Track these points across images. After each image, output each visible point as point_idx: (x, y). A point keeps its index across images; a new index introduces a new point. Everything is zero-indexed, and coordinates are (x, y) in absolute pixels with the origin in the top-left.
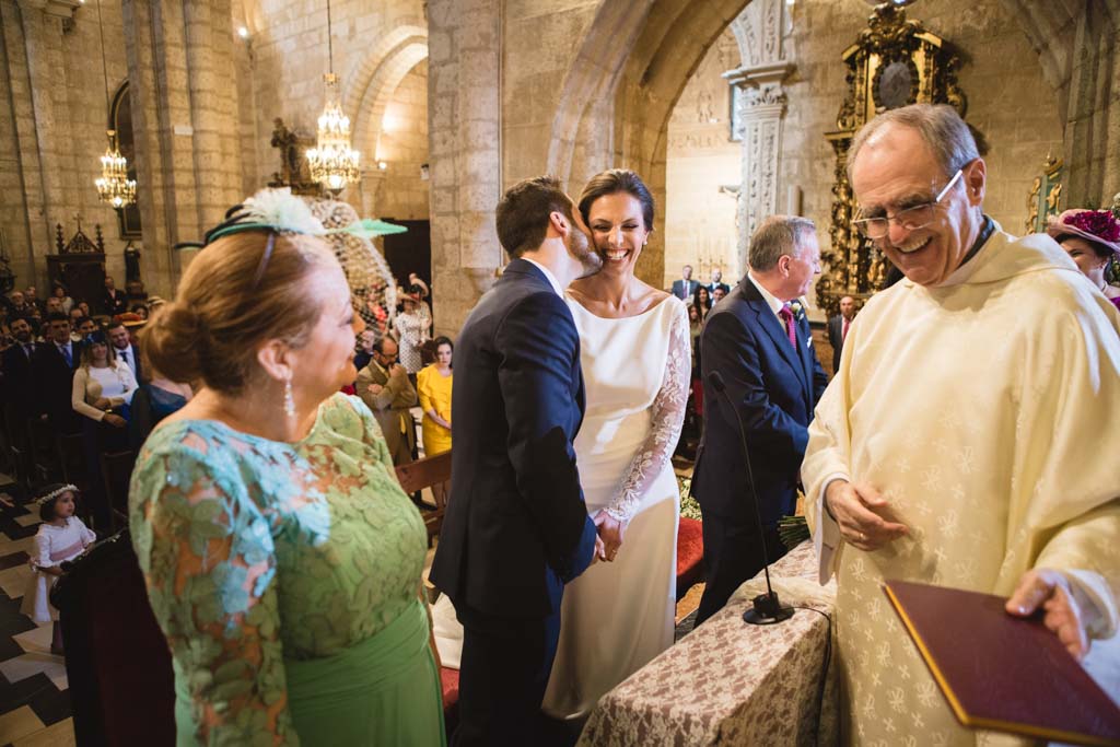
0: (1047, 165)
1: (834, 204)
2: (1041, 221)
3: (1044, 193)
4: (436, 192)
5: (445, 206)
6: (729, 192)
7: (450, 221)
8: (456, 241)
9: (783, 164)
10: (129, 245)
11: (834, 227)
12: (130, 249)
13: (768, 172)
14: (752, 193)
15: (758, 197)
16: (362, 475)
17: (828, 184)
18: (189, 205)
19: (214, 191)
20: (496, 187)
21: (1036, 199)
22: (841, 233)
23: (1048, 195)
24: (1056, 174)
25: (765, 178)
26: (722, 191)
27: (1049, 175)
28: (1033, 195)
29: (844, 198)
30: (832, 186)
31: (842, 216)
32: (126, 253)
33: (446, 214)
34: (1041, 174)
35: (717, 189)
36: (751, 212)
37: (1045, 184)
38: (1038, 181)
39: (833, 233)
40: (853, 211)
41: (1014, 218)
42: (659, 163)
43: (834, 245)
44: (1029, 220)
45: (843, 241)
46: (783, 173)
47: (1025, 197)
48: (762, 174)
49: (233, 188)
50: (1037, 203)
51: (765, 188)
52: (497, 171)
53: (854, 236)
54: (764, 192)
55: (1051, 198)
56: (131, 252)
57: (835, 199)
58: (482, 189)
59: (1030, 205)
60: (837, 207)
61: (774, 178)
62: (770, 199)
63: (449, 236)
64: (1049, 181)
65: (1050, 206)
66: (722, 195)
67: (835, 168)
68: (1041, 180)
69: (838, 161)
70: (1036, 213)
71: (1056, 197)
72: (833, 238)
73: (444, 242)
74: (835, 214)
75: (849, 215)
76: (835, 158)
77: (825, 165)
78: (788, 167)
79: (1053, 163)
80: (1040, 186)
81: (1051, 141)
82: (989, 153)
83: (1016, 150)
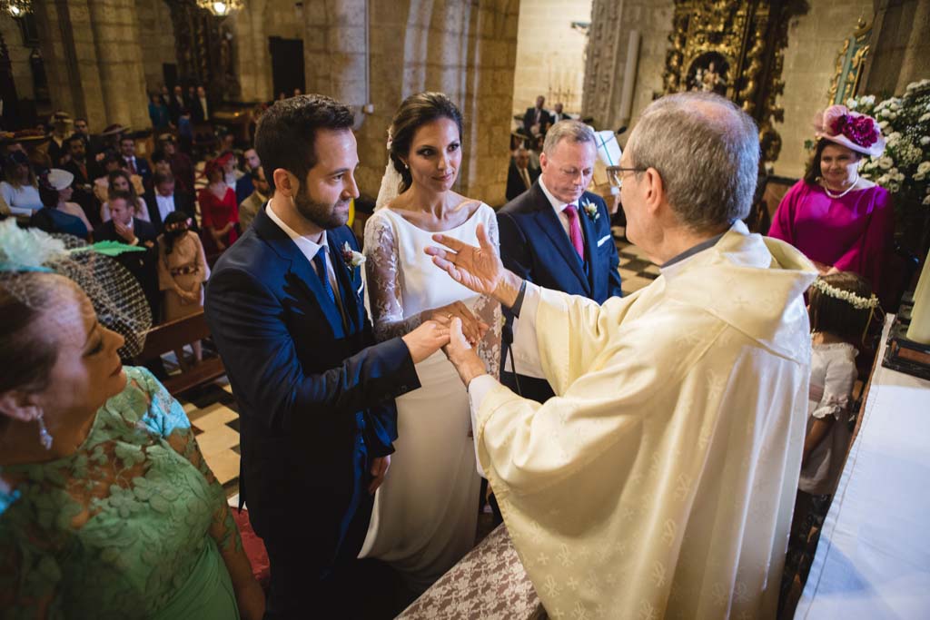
0: (857, 28)
1: (669, 51)
2: (844, 78)
3: (850, 54)
4: (309, 30)
5: (317, 45)
6: (579, 29)
7: (322, 58)
8: (327, 77)
9: (628, 11)
10: (33, 53)
11: (667, 72)
12: (35, 56)
13: (613, 17)
14: (598, 34)
15: (603, 39)
16: (147, 460)
17: (665, 32)
18: (83, 22)
19: (106, 9)
20: (363, 30)
21: (842, 59)
22: (672, 78)
23: (854, 55)
24: (864, 37)
25: (611, 22)
26: (574, 26)
27: (857, 37)
28: (840, 55)
29: (678, 46)
30: (667, 34)
31: (674, 63)
32: (32, 61)
33: (318, 52)
34: (851, 36)
35: (569, 25)
36: (596, 52)
37: (853, 45)
38: (847, 42)
39: (665, 77)
40: (685, 59)
41: (821, 75)
42: (512, 14)
43: (665, 88)
44: (834, 77)
45: (673, 86)
46: (627, 19)
47: (834, 56)
48: (609, 18)
49: (125, 6)
50: (843, 62)
51: (610, 32)
52: (363, 14)
53: (683, 82)
54: (608, 36)
55: (856, 58)
56: (36, 59)
57: (670, 45)
58: (349, 31)
59: (837, 64)
60: (671, 53)
61: (619, 22)
62: (614, 43)
63: (321, 72)
64: (856, 43)
65: (854, 66)
66: (574, 31)
67: (672, 17)
68: (850, 41)
69: (676, 11)
70: (840, 72)
71: (859, 58)
72: (665, 82)
73: (317, 77)
74: (668, 60)
75: (680, 62)
76: (673, 8)
77: (664, 14)
78: (632, 12)
79: (862, 26)
80: (848, 47)
81: (864, 7)
82: (809, 14)
83: (832, 12)
